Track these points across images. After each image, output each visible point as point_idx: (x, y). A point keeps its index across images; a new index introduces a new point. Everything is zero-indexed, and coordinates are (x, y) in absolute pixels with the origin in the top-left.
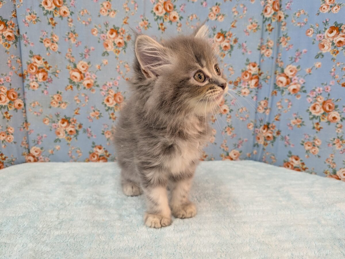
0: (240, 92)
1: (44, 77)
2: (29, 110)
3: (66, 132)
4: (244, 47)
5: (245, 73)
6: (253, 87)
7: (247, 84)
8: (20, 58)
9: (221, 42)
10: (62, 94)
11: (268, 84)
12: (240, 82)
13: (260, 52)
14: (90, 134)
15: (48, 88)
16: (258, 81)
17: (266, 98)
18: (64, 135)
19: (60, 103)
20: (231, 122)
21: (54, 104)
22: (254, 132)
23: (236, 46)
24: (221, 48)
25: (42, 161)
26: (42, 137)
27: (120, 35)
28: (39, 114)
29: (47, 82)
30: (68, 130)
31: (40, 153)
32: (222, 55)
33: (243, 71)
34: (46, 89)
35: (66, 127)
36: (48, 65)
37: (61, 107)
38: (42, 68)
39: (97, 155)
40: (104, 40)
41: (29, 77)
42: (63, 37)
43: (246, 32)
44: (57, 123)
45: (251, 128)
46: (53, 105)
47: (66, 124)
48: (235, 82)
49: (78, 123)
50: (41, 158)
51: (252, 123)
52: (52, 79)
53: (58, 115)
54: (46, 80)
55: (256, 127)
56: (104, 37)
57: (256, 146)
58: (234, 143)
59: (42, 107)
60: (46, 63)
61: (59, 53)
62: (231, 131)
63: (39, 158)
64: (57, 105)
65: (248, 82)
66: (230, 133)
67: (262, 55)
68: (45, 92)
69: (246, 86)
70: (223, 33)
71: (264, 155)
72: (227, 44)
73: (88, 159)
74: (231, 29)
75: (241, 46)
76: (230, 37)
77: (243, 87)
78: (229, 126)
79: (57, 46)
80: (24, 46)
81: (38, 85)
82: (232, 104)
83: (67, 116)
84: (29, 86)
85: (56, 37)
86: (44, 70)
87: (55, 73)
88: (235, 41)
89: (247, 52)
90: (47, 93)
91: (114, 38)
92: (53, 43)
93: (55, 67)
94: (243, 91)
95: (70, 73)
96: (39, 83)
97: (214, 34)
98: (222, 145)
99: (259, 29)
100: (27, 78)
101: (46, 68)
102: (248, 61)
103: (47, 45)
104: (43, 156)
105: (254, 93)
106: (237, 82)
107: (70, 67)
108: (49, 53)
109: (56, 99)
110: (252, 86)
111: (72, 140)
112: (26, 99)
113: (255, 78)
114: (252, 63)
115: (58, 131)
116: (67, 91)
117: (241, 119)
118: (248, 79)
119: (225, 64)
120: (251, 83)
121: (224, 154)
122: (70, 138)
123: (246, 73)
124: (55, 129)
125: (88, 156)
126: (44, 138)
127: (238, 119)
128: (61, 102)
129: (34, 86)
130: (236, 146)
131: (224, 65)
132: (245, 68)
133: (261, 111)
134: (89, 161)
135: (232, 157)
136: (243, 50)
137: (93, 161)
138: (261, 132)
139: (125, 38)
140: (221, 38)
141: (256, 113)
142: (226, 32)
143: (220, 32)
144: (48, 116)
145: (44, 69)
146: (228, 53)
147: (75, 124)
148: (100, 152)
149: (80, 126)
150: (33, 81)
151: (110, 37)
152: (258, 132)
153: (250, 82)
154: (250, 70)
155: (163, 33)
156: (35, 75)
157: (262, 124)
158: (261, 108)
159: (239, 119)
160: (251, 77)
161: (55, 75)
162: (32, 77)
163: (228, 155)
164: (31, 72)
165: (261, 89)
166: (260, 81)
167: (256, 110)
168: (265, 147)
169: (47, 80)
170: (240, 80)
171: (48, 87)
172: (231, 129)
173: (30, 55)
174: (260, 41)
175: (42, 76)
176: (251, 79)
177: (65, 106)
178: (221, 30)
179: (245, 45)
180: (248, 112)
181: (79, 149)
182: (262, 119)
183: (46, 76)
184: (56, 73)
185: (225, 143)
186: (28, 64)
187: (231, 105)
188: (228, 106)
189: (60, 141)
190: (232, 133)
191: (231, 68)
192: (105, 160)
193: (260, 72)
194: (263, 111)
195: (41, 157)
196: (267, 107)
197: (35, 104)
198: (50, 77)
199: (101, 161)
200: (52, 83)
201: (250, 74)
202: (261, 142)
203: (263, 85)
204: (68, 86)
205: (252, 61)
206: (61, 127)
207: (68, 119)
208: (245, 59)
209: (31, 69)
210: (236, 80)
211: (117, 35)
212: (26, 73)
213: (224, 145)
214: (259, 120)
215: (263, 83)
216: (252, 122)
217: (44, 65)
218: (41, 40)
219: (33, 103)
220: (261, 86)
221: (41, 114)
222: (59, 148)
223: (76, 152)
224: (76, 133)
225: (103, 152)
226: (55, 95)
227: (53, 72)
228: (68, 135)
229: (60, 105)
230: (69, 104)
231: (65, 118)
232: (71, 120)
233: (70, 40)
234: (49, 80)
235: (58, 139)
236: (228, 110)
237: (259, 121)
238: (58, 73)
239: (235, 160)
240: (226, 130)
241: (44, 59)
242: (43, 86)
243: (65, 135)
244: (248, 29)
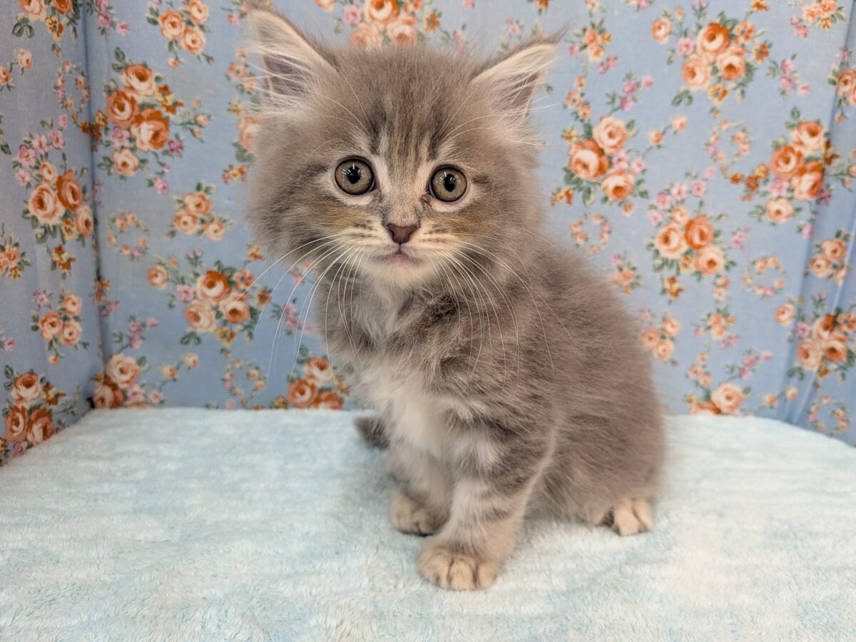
0: (763, 210)
1: (156, 135)
2: (109, 239)
3: (219, 315)
4: (788, 73)
5: (784, 152)
6: (806, 196)
7: (786, 185)
8: (86, 73)
9: (717, 52)
10: (211, 191)
11: (850, 190)
12: (766, 181)
13: (837, 89)
14: (294, 322)
15: (166, 171)
16: (821, 180)
17: (842, 235)
18: (211, 323)
19: (203, 221)
20: (729, 298)
21: (185, 223)
22: (794, 331)
23: (762, 67)
24: (717, 71)
25: (138, 404)
26: (144, 325)
27: (406, 10)
28: (136, 253)
29: (166, 153)
30: (224, 307)
31: (132, 377)
32: (717, 94)
33: (777, 147)
34: (162, 173)
35: (218, 298)
36: (170, 99)
37: (205, 233)
38: (152, 106)
39: (313, 387)
40: (353, 25)
41: (111, 133)
42: (223, 9)
43: (799, 25)
44: (190, 286)
45: (787, 320)
46: (183, 226)
47: (220, 286)
48: (750, 178)
49: (258, 286)
50: (135, 394)
51: (790, 306)
52: (181, 141)
53: (197, 258)
54: (161, 144)
55: (800, 317)
56: (354, 14)
57: (797, 375)
58: (730, 363)
59: (146, 231)
60: (165, 90)
61: (209, 59)
62: (724, 328)
63: (129, 394)
64: (193, 228)
65: (790, 181)
66: (720, 333)
67: (840, 102)
68: (159, 185)
69: (784, 193)
70: (724, 26)
71: (814, 404)
72: (736, 61)
73: (281, 400)
74: (752, 12)
75: (778, 69)
76: (747, 37)
77: (775, 194)
78: (719, 311)
79: (201, 36)
80: (100, 31)
81: (136, 162)
82: (734, 245)
83: (226, 264)
84: (110, 162)
85: (202, 7)
86: (159, 113)
87: (191, 125)
88: (763, 52)
89: (794, 87)
90: (164, 188)
91: (386, 21)
92: (190, 27)
93: (194, 104)
94: (774, 206)
95: (241, 126)
96: (138, 153)
97: (700, 27)
98: (692, 368)
99: (841, 18)
100: (104, 138)
101: (164, 105)
102: (796, 115)
103: (171, 32)
104: (143, 386)
105: (806, 214)
106: (757, 178)
107: (241, 106)
108: (177, 59)
109: (192, 207)
110: (801, 193)
111: (235, 339)
112: (100, 203)
113: (813, 170)
114: (807, 123)
115: (193, 310)
116: (226, 182)
117: (760, 292)
118: (790, 172)
119: (726, 122)
120: (800, 182)
121: (698, 395)
122: (228, 334)
123: (786, 154)
124: (186, 302)
125: (285, 389)
126: (148, 329)
127: (749, 290)
128: (206, 218)
129: (124, 164)
130: (736, 373)
131: (720, 124)
132: (783, 137)
133: (822, 273)
134: (285, 405)
135: (718, 406)
136: (784, 81)
137: (297, 406)
138: (815, 336)
139: (419, 21)
140: (720, 39)
141: (806, 274)
142: (735, 23)
143: (717, 21)
144: (164, 260)
145: (157, 109)
146: (735, 89)
147: (248, 289)
148: (323, 378)
149: (263, 297)
150: (123, 147)
151: (372, 17)
152: (807, 334)
153: (795, 181)
154: (801, 143)
155: (544, 11)
156: (129, 129)
157: (819, 311)
158: (821, 262)
159: (753, 291)
160: (801, 165)
161: (192, 131)
162: (119, 135)
163: (708, 397)
164: (116, 117)
165: (827, 204)
166: (828, 180)
167: (807, 267)
168: (821, 380)
169: (166, 147)
170: (766, 172)
171: (168, 168)
172: (723, 321)
173: (116, 62)
174: (838, 55)
175: (151, 133)
176: (802, 172)
177: (221, 232)
178: (722, 14)
179: (791, 65)
180: (781, 270)
181: (257, 368)
182: (823, 297)
183: (162, 134)
184: (196, 123)
185: (701, 363)
186: (109, 92)
187: (730, 248)
188: (723, 249)
189: (199, 340)
190: (726, 334)
191: (741, 135)
192: (336, 404)
193: (831, 151)
194: (830, 271)
195: (136, 388)
196: (841, 260)
197: (126, 220)
198: (177, 136)
199: (322, 405)
200: (181, 156)
201: (799, 155)
202: (812, 365)
203: (833, 193)
204: (231, 167)
205: (808, 116)
206: (205, 295)
207: (227, 274)
208: (789, 108)
209: (116, 110)
210: (753, 171)
211: (395, 12)
212: (101, 123)
213: (699, 369)
214: (813, 298)
215: (835, 186)
216: (791, 302)
217: (159, 97)
218: (152, 17)
219: (120, 218)
220: (829, 196)
221: (144, 253)
222: (194, 362)
223: (248, 375)
224: (249, 319)
225: (328, 379)
226: (190, 194)
227: (186, 120)
228: (225, 322)
229: (204, 226)
230: (231, 224)
231: (219, 268)
232: (236, 277)
233: (243, 20)
234: (172, 145)
235: (192, 334)
236: (721, 262)
237: (811, 301)
238: (200, 126)
239: (727, 414)
240: (709, 323)
241: (157, 79)
242: (153, 166)
243: (216, 323)
244: (804, 16)
